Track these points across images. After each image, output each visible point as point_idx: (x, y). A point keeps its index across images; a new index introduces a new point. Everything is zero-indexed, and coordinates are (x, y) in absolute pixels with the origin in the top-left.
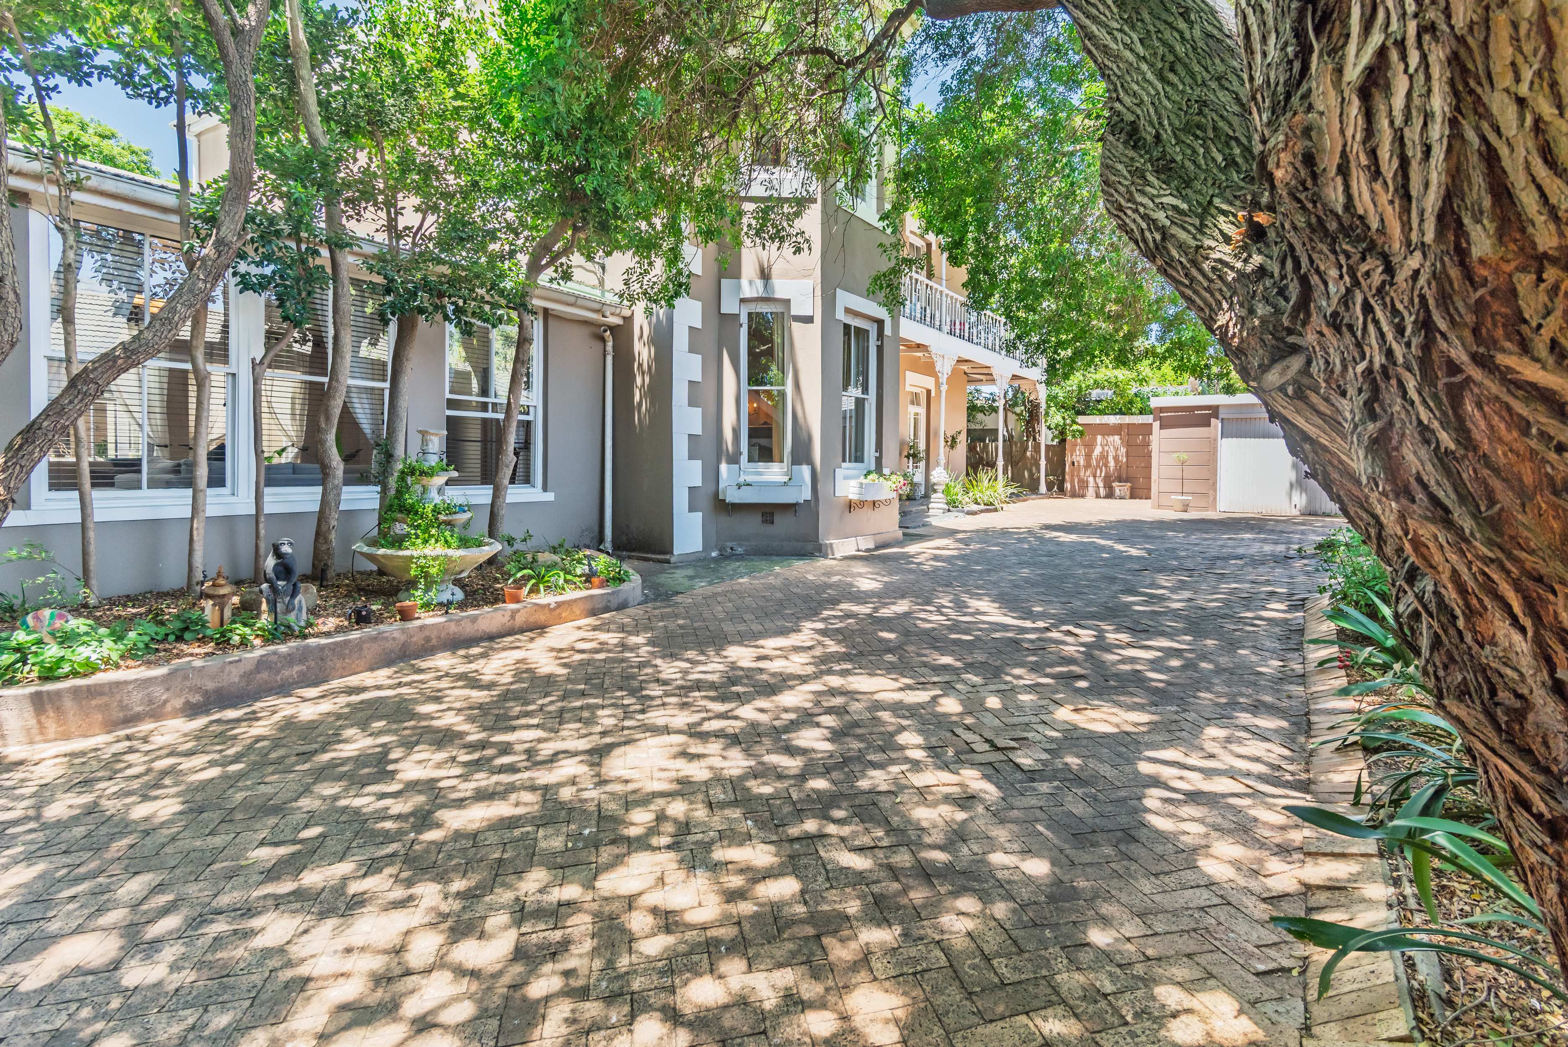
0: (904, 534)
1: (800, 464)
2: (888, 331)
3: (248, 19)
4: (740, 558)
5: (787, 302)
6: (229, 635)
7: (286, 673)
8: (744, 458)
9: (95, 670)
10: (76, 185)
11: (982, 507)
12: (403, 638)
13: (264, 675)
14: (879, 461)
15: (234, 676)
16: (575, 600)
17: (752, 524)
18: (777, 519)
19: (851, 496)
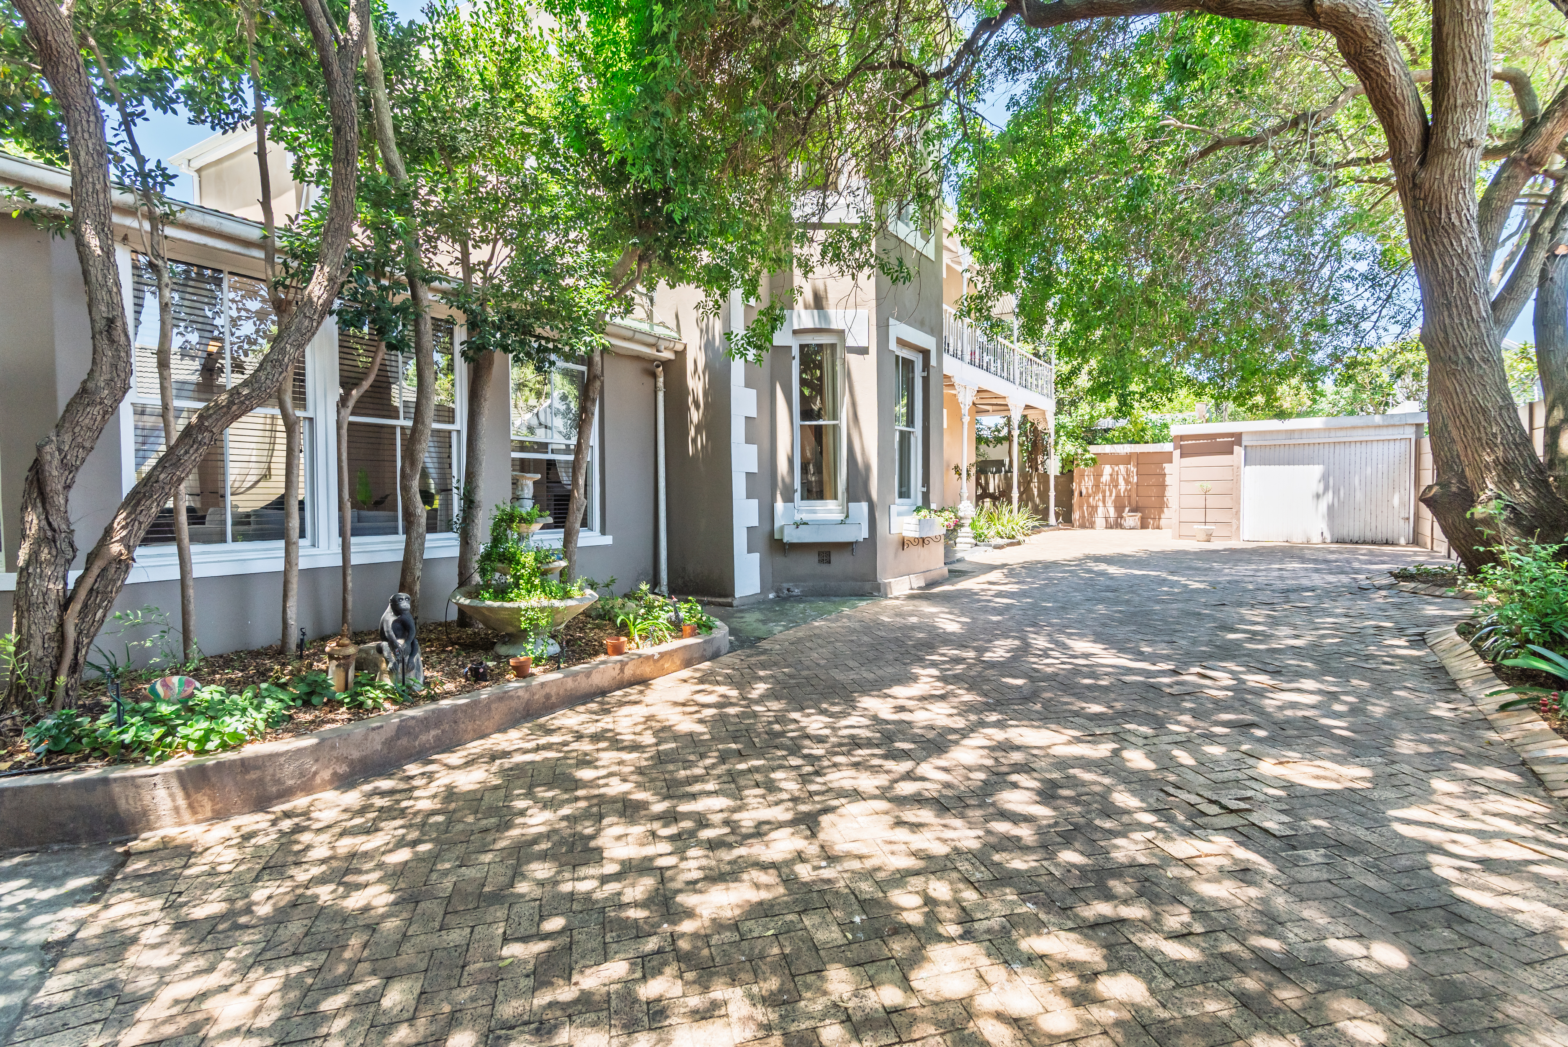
0: (950, 571)
1: (857, 500)
2: (933, 362)
3: (350, 34)
4: (799, 599)
5: (841, 333)
6: (361, 698)
7: (423, 738)
8: (797, 496)
9: (241, 742)
10: (168, 219)
11: (1006, 541)
12: (526, 696)
13: (404, 742)
14: (926, 497)
15: (376, 743)
16: (676, 650)
17: (809, 564)
18: (833, 558)
19: (905, 534)
